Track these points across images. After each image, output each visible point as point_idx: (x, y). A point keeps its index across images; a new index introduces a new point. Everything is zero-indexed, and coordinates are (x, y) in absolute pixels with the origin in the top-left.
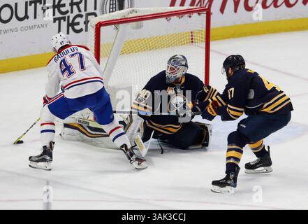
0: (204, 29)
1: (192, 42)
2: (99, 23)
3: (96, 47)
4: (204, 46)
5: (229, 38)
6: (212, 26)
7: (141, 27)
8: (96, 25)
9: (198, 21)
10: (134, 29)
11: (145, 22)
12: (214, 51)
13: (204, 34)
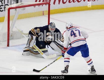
0: (48, 10)
1: (43, 15)
2: (9, 8)
3: (8, 17)
4: (48, 16)
5: (57, 13)
6: (51, 9)
7: (25, 9)
8: (8, 9)
9: (45, 7)
10: (22, 10)
11: (26, 8)
12: (51, 18)
13: (48, 12)
